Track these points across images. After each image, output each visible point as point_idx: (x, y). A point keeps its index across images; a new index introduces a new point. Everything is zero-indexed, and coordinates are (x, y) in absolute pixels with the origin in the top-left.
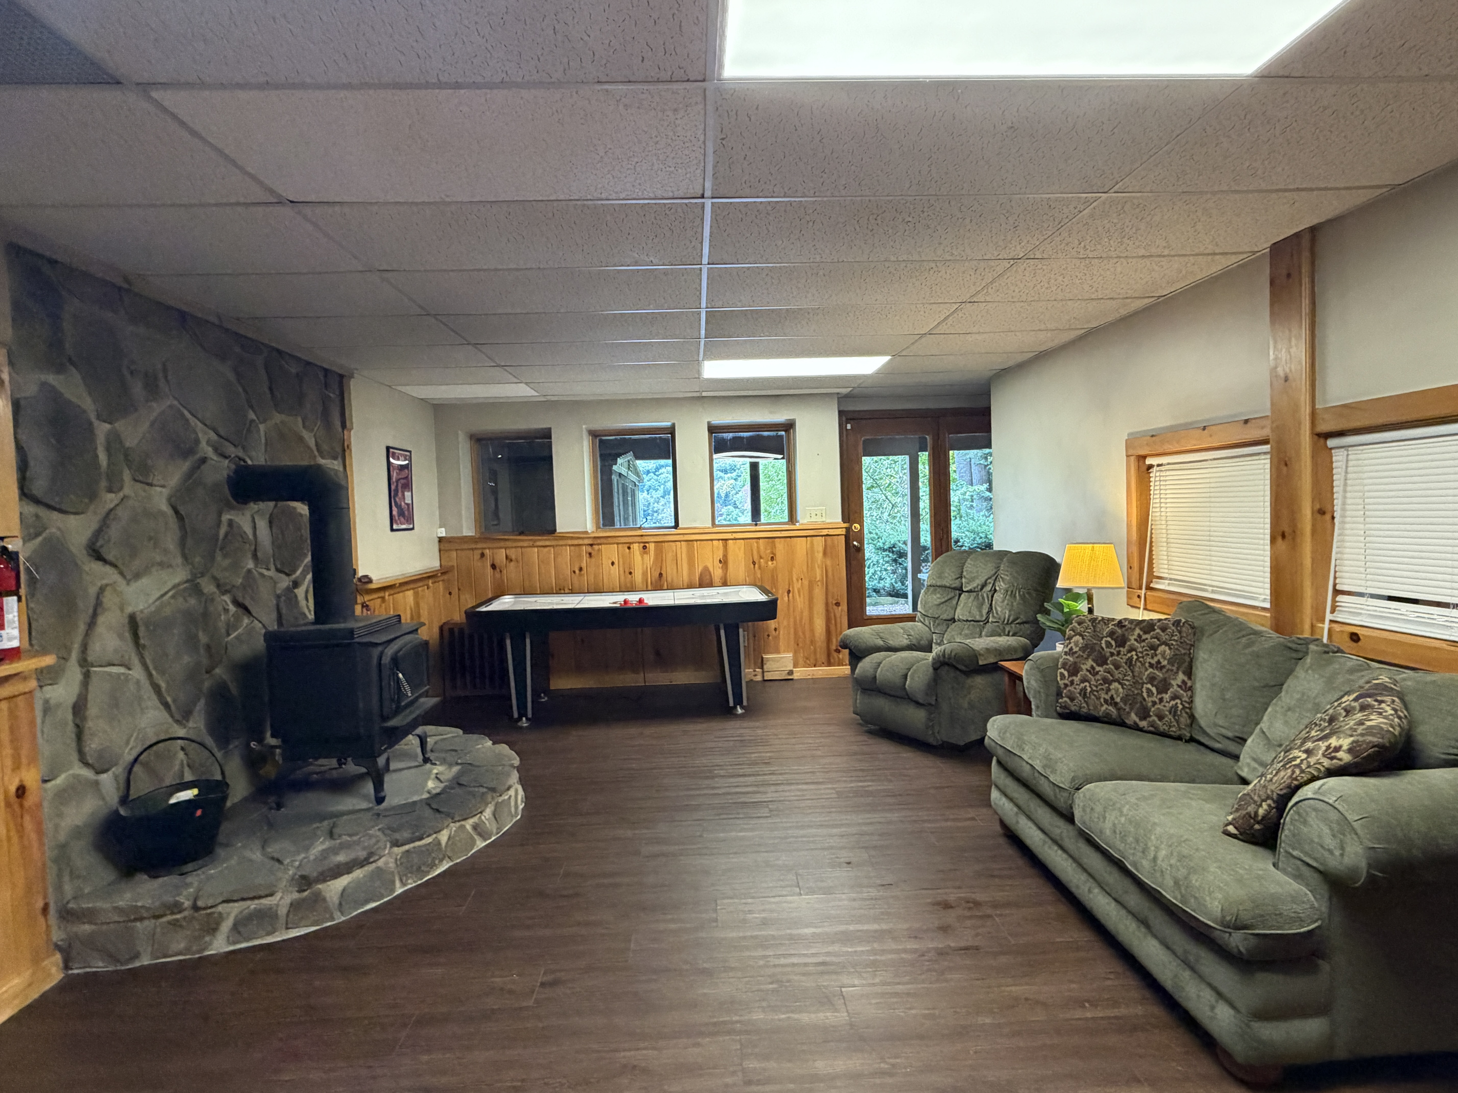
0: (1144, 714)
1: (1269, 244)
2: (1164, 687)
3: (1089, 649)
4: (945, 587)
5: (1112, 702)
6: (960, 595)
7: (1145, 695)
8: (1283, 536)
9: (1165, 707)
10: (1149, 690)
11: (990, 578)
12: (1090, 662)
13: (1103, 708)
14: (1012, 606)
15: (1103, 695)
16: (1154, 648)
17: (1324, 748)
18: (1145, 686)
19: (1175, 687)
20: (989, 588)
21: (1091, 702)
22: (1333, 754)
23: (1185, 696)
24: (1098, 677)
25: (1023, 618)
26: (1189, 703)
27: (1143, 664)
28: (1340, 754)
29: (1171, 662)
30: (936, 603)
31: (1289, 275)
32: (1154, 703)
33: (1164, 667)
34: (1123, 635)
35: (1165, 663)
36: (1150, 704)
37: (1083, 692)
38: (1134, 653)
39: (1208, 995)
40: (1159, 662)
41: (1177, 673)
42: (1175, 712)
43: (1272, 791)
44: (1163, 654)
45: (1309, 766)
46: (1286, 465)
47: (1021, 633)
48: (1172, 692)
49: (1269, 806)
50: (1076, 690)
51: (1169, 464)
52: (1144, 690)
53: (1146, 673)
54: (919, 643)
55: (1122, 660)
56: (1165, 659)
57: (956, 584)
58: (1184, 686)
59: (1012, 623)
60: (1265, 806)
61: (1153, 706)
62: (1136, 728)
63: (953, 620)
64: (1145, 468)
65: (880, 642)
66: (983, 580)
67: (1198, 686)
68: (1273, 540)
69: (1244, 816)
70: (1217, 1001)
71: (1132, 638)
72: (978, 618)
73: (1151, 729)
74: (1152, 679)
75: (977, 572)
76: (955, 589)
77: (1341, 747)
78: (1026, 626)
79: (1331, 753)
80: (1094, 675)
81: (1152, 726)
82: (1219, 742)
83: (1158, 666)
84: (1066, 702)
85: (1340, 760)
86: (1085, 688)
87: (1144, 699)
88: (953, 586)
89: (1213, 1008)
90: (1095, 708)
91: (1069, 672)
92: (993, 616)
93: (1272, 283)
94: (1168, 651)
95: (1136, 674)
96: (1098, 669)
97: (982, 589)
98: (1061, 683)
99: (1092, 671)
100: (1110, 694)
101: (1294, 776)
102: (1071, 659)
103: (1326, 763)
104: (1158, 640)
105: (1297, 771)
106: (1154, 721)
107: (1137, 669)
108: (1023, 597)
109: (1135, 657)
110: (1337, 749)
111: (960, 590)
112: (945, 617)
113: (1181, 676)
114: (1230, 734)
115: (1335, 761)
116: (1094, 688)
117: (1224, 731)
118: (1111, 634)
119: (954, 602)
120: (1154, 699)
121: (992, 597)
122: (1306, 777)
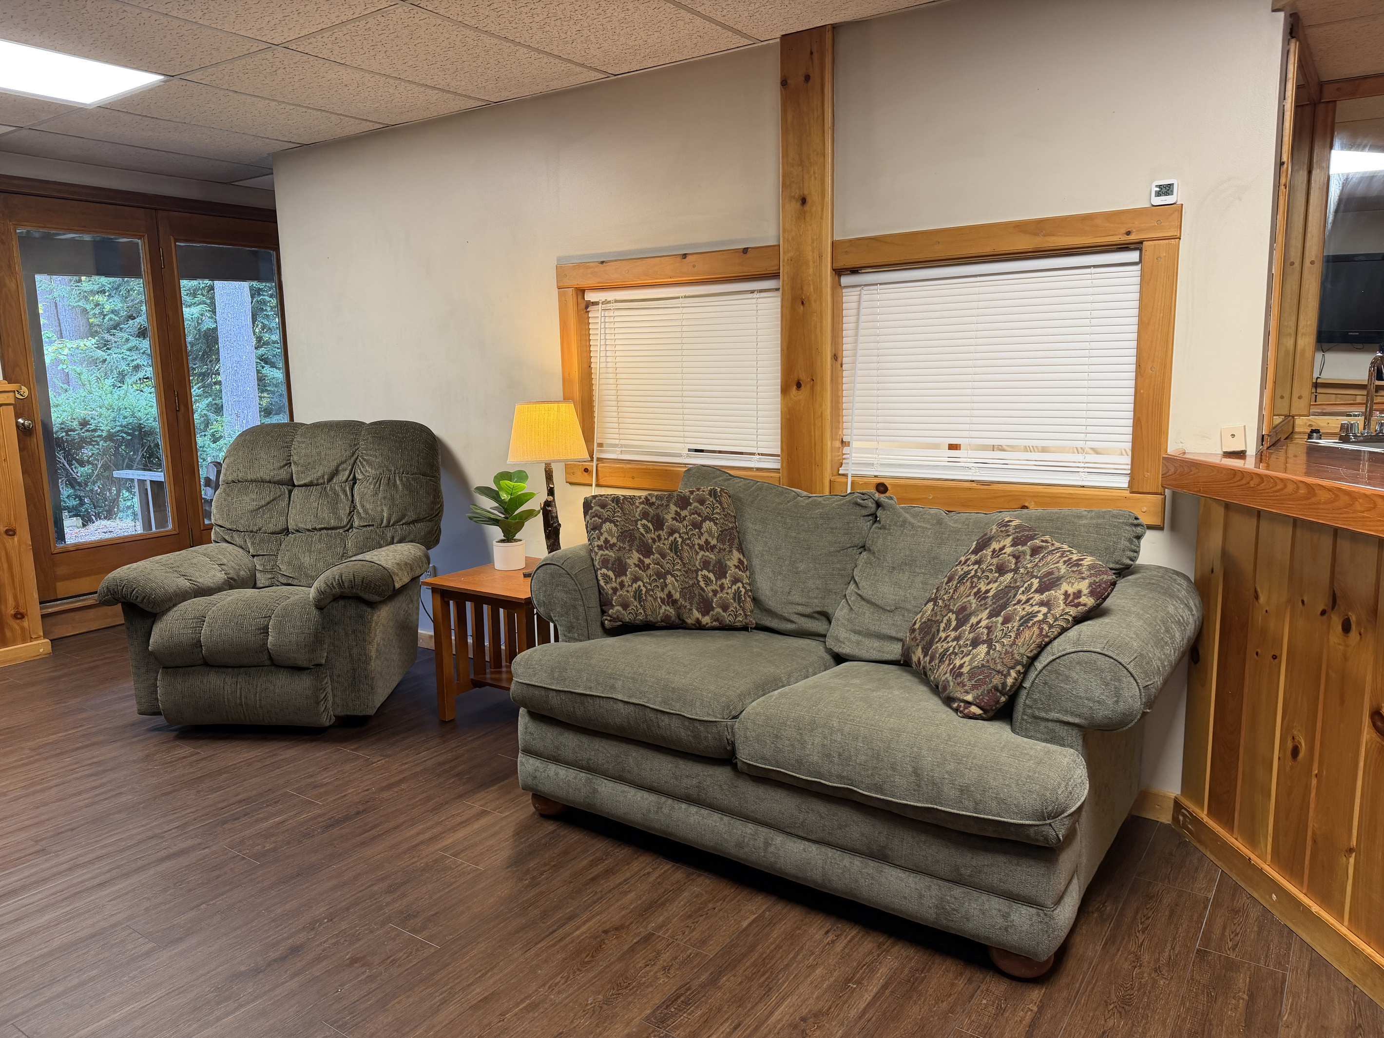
0: (706, 607)
1: (779, 34)
2: (721, 572)
3: (627, 536)
4: (263, 481)
5: (670, 600)
6: (290, 492)
7: (702, 584)
8: (799, 385)
9: (728, 595)
10: (705, 577)
11: (342, 463)
12: (636, 555)
13: (662, 611)
14: (393, 498)
15: (660, 594)
16: (697, 526)
17: (1062, 597)
18: (700, 573)
19: (733, 568)
20: (343, 476)
21: (648, 605)
22: (1076, 601)
23: (744, 575)
24: (650, 572)
25: (411, 515)
26: (750, 585)
27: (692, 547)
28: (1083, 599)
29: (720, 539)
30: (251, 508)
31: (807, 78)
32: (715, 592)
33: (714, 547)
34: (658, 515)
35: (714, 542)
36: (711, 594)
37: (638, 594)
38: (677, 535)
39: (995, 904)
40: (707, 542)
41: (730, 551)
42: (740, 596)
43: (1022, 655)
44: (710, 533)
45: (1056, 619)
46: (803, 303)
47: (412, 536)
48: (731, 576)
49: (1019, 672)
50: (628, 593)
51: (616, 301)
52: (700, 578)
53: (699, 557)
54: (238, 576)
55: (665, 545)
56: (713, 537)
57: (283, 474)
58: (740, 565)
59: (393, 525)
60: (1013, 673)
61: (715, 595)
62: (699, 627)
63: (286, 531)
64: (583, 306)
65: (184, 584)
66: (333, 465)
67: (756, 562)
68: (785, 390)
69: (989, 691)
70: (1010, 907)
71: (669, 517)
72: (333, 523)
73: (715, 624)
74: (706, 564)
75: (319, 454)
76: (280, 483)
77: (1080, 592)
78: (418, 525)
79: (1072, 599)
80: (644, 571)
81: (715, 621)
82: (792, 622)
83: (707, 547)
84: (618, 611)
85: (1085, 605)
86: (639, 590)
87: (702, 589)
88: (277, 478)
89: (1006, 916)
90: (654, 611)
91: (614, 572)
92: (361, 518)
93: (784, 83)
94: (714, 528)
95: (686, 561)
96: (647, 561)
97: (330, 479)
98: (608, 588)
99: (641, 565)
100: (666, 591)
101: (1044, 633)
102: (611, 554)
103: (1073, 611)
104: (699, 515)
105: (1046, 627)
106: (718, 613)
107: (685, 554)
108: (407, 486)
109: (680, 540)
110: (1078, 594)
111: (290, 484)
112: (271, 527)
113: (736, 555)
114: (808, 611)
115: (1080, 607)
116: (649, 587)
117: (800, 609)
118: (645, 515)
119: (284, 504)
120: (714, 587)
121: (352, 490)
122: (1056, 630)
